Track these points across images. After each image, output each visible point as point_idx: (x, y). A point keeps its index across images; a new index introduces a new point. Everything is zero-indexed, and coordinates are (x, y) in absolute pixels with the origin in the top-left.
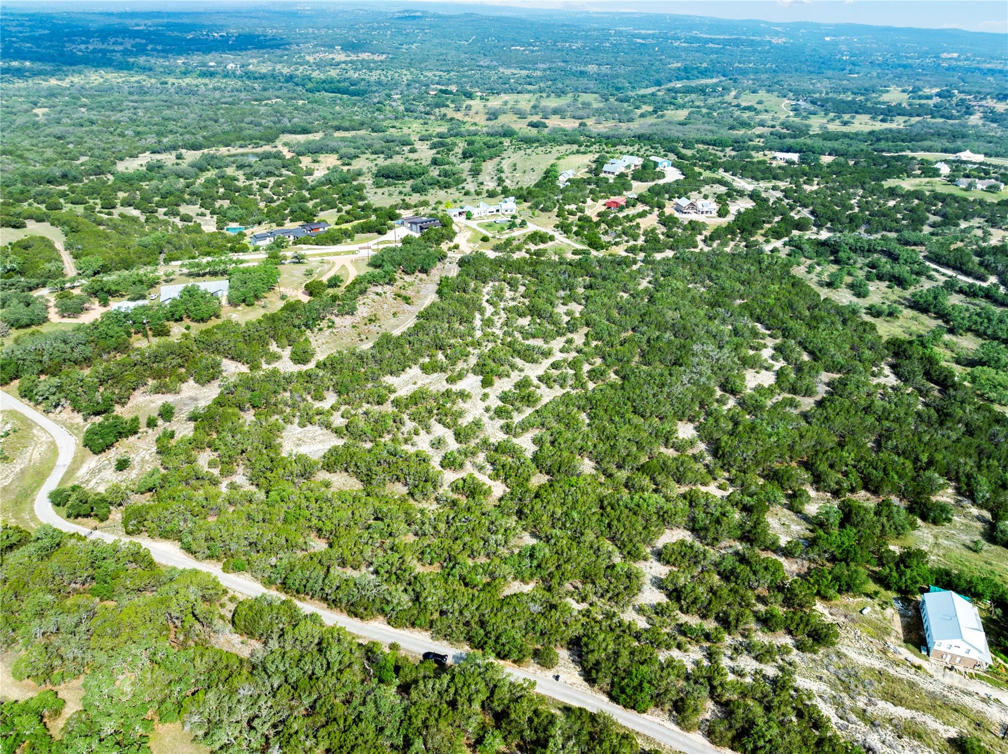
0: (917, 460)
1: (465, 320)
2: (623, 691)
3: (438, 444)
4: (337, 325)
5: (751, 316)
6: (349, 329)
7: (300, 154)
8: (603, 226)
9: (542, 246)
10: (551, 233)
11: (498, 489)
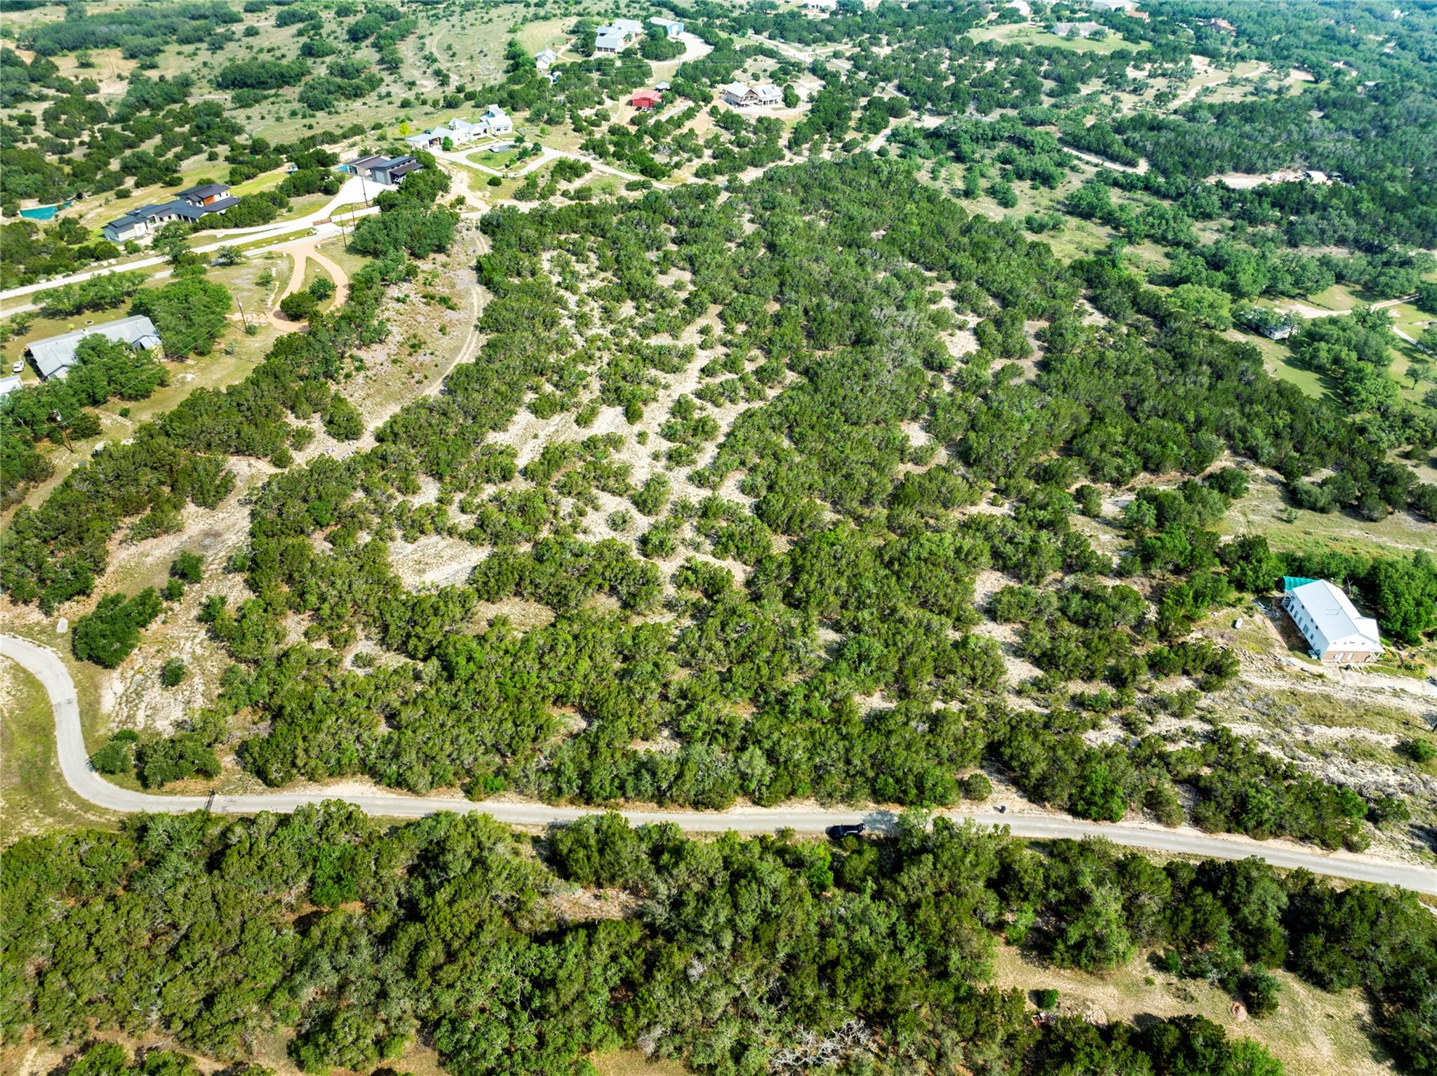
0: (1182, 419)
1: (550, 323)
2: (1090, 802)
3: (618, 523)
4: (368, 364)
5: (902, 252)
6: (388, 367)
8: (647, 139)
9: (578, 183)
10: (584, 160)
11: (738, 572)
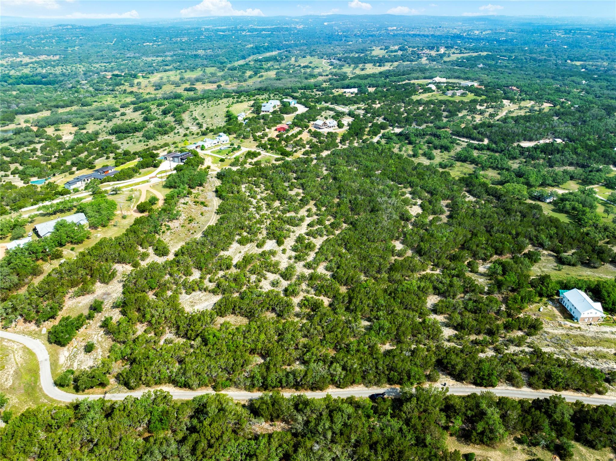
0: (510, 233)
1: (246, 210)
2: (482, 379)
3: (274, 284)
4: (172, 227)
5: (389, 178)
6: (180, 228)
7: (42, 126)
8: (283, 142)
9: (255, 160)
10: (258, 151)
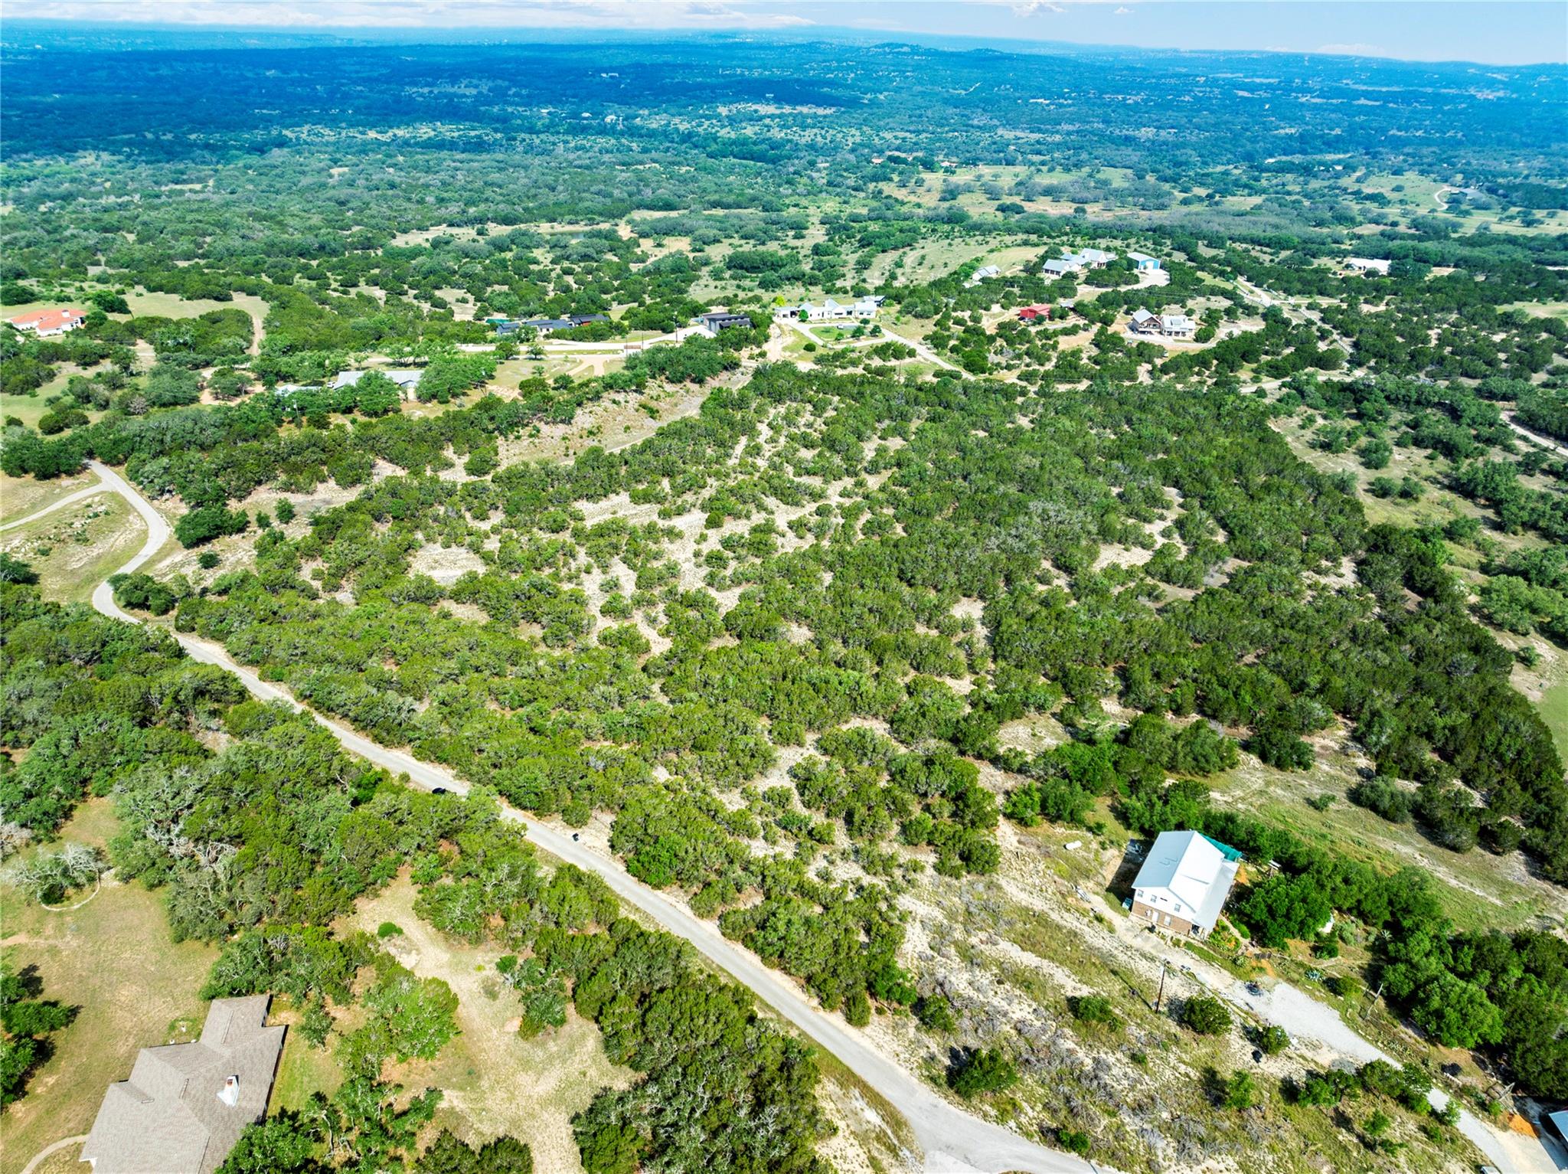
1: (722, 445)
3: (609, 586)
4: (543, 434)
5: (1164, 476)
6: (556, 441)
7: (644, 235)
8: (1000, 342)
9: (891, 363)
10: (914, 346)
11: (661, 646)
